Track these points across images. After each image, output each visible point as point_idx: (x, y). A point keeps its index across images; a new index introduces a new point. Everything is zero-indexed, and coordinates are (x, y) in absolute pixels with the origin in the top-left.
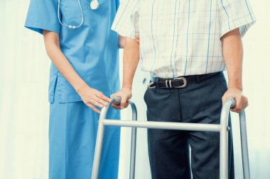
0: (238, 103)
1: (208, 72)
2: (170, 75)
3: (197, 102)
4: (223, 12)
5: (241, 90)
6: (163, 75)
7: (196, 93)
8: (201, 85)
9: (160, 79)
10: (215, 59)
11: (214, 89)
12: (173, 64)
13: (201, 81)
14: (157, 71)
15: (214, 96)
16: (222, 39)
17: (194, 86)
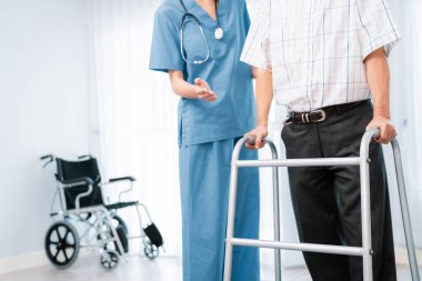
0: (382, 133)
1: (350, 101)
2: (307, 108)
3: (340, 137)
4: (363, 31)
5: (389, 118)
6: (298, 108)
7: (339, 126)
8: (342, 117)
9: (296, 113)
10: (357, 85)
11: (359, 120)
12: (309, 94)
13: (342, 113)
14: (291, 103)
15: (358, 130)
16: (364, 62)
17: (335, 118)
